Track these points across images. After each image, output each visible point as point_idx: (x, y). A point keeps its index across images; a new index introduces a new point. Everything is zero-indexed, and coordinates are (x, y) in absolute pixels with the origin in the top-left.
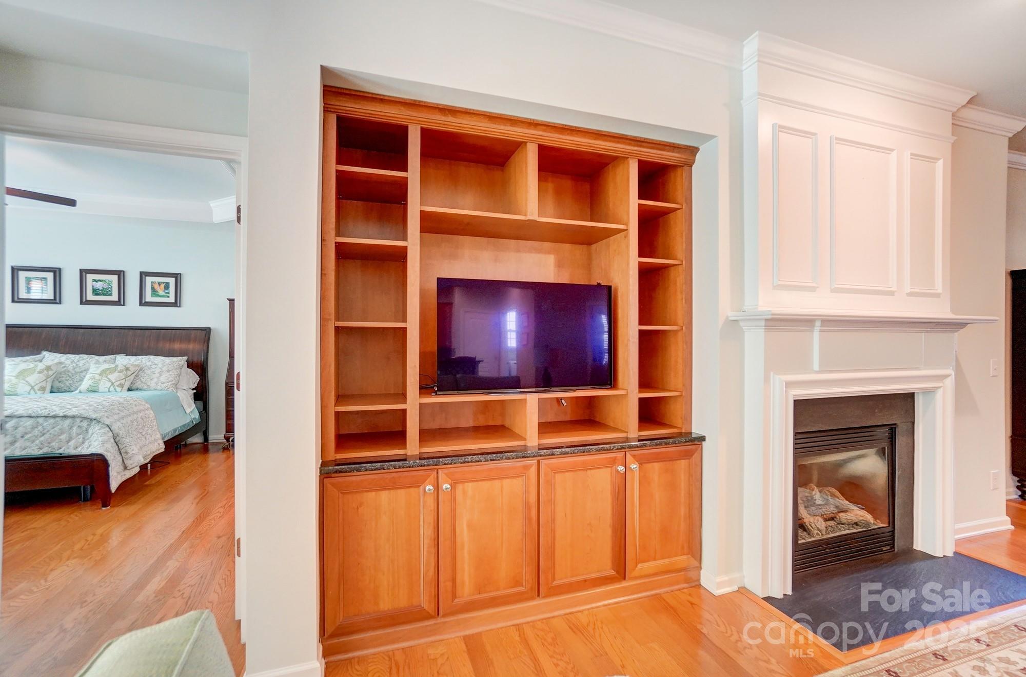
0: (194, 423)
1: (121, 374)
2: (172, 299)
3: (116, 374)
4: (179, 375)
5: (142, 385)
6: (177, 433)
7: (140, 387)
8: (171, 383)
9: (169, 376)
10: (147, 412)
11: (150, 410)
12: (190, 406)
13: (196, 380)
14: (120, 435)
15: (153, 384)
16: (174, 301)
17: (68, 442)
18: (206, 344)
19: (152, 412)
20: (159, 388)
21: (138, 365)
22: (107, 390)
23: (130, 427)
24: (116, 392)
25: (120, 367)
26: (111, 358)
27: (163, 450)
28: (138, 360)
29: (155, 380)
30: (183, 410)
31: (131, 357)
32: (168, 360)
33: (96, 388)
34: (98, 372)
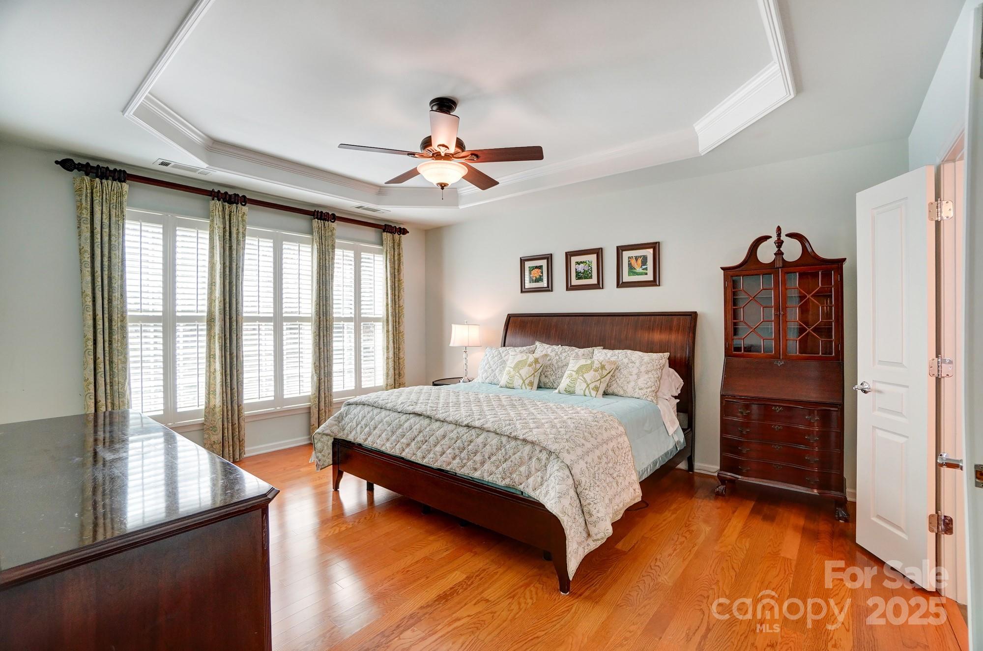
0: (678, 449)
1: (596, 373)
2: (650, 277)
3: (592, 373)
4: (660, 379)
5: (619, 389)
6: (658, 466)
7: (616, 391)
8: (650, 389)
9: (648, 380)
10: (620, 440)
11: (623, 436)
12: (673, 423)
13: (679, 384)
14: (582, 485)
15: (629, 390)
16: (652, 279)
17: (528, 477)
18: (691, 335)
19: (626, 439)
20: (636, 395)
21: (614, 363)
22: (582, 392)
23: (596, 469)
24: (591, 396)
25: (596, 365)
26: (589, 351)
27: (640, 499)
28: (615, 355)
29: (632, 384)
30: (664, 427)
31: (607, 350)
32: (647, 357)
33: (573, 389)
34: (575, 369)
